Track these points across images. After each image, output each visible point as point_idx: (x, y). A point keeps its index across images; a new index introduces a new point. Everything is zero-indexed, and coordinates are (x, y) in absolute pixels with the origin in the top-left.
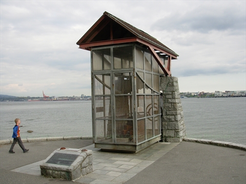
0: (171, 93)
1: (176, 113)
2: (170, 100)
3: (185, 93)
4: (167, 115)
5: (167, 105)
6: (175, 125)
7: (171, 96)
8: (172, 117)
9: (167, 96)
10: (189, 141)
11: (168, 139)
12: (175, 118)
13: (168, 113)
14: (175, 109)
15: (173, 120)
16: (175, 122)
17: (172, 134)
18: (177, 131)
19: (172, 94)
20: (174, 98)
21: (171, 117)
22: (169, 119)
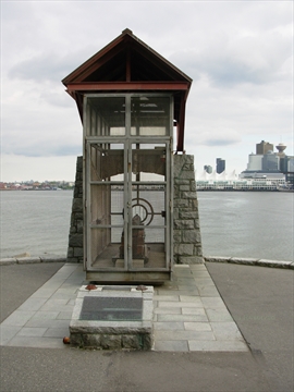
0: (188, 182)
1: (197, 215)
2: (186, 194)
3: (58, 183)
4: (180, 218)
5: (182, 201)
6: (195, 236)
7: (187, 188)
8: (190, 223)
9: (182, 188)
10: (215, 260)
11: (183, 259)
12: (195, 224)
13: (183, 215)
14: (195, 208)
15: (192, 227)
16: (195, 231)
17: (189, 249)
18: (197, 246)
19: (190, 184)
20: (192, 190)
21: (188, 222)
22: (185, 225)
